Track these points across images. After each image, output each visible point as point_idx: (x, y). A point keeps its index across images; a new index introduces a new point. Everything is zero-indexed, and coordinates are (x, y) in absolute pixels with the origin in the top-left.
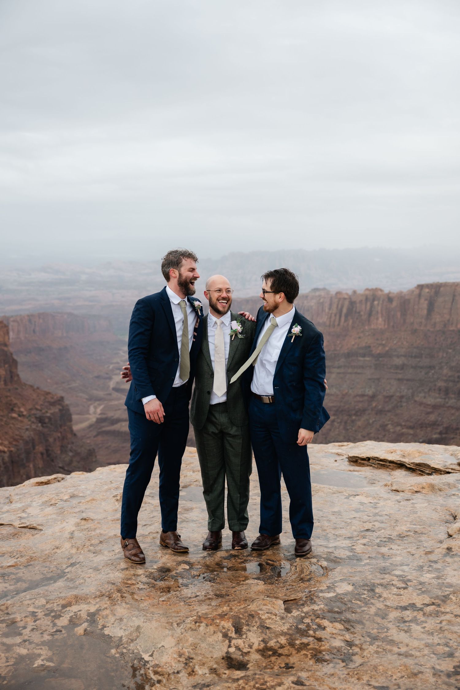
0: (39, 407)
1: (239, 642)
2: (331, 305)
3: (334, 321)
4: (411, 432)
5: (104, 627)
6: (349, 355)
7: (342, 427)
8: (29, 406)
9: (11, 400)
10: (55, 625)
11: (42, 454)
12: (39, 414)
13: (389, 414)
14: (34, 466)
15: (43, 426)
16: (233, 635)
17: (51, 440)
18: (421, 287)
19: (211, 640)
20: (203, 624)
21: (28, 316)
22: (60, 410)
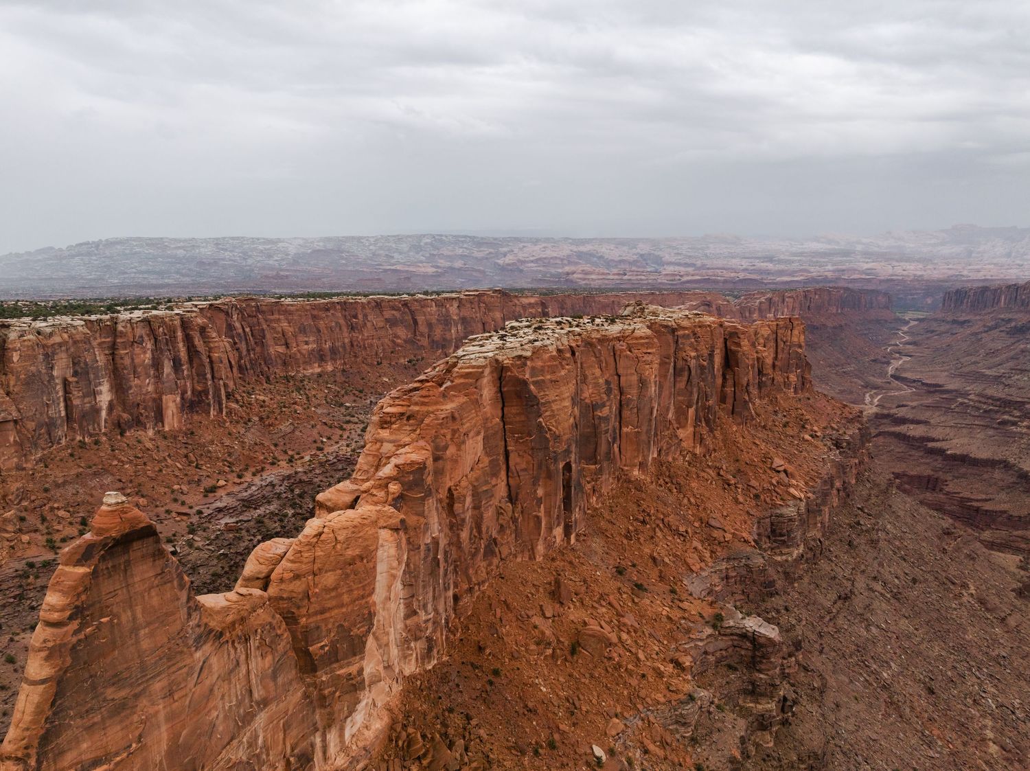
0: (835, 426)
8: (822, 423)
12: (835, 435)
15: (841, 455)
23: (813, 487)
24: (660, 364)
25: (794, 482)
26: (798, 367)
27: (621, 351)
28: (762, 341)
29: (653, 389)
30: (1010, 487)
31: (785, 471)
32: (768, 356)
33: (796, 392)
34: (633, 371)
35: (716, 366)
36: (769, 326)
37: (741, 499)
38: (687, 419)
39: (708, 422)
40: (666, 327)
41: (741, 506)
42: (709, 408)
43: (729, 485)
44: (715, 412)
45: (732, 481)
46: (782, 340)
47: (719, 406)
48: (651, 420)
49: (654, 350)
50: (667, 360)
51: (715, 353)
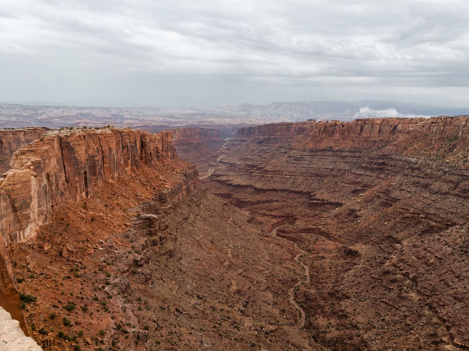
0: (185, 170)
2: (316, 127)
3: (317, 135)
4: (349, 186)
6: (323, 150)
7: (317, 182)
8: (180, 169)
9: (173, 166)
11: (185, 189)
12: (184, 172)
13: (339, 177)
15: (186, 178)
17: (189, 184)
18: (358, 120)
21: (184, 129)
22: (194, 171)
23: (174, 186)
24: (116, 144)
25: (167, 184)
26: (171, 150)
27: (102, 138)
28: (157, 141)
29: (114, 151)
30: (252, 193)
31: (164, 180)
32: (160, 146)
33: (171, 159)
34: (106, 145)
35: (138, 147)
36: (159, 135)
37: (148, 189)
38: (128, 164)
39: (136, 165)
40: (118, 131)
41: (149, 191)
42: (136, 160)
43: (144, 185)
44: (139, 162)
45: (145, 184)
46: (164, 140)
47: (140, 161)
48: (114, 162)
49: (113, 138)
50: (119, 143)
51: (137, 142)
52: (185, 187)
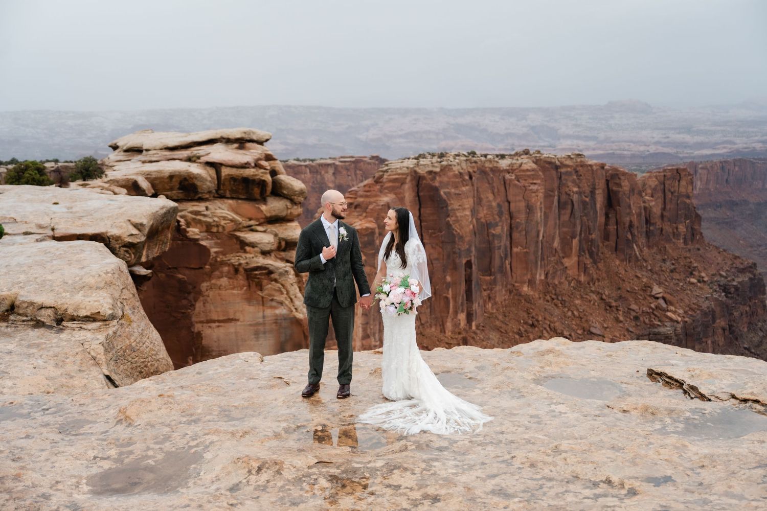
0: (724, 274)
1: (255, 477)
5: (208, 451)
8: (712, 271)
9: (691, 262)
10: (188, 443)
11: (724, 330)
12: (723, 281)
14: (713, 343)
15: (727, 297)
16: (254, 472)
17: (736, 314)
19: (240, 472)
20: (241, 461)
21: (721, 162)
22: (750, 279)
23: (691, 315)
24: (545, 197)
26: (686, 217)
27: (511, 180)
28: (649, 191)
29: (539, 214)
31: (664, 298)
32: (655, 206)
34: (521, 198)
35: (598, 206)
36: (656, 177)
37: (621, 318)
38: (571, 249)
39: (591, 254)
40: (550, 163)
41: (621, 325)
42: (592, 241)
43: (610, 307)
44: (598, 246)
45: (614, 304)
46: (669, 190)
47: (603, 243)
48: (537, 242)
49: (539, 181)
50: (551, 193)
51: (597, 192)
52: (723, 323)
